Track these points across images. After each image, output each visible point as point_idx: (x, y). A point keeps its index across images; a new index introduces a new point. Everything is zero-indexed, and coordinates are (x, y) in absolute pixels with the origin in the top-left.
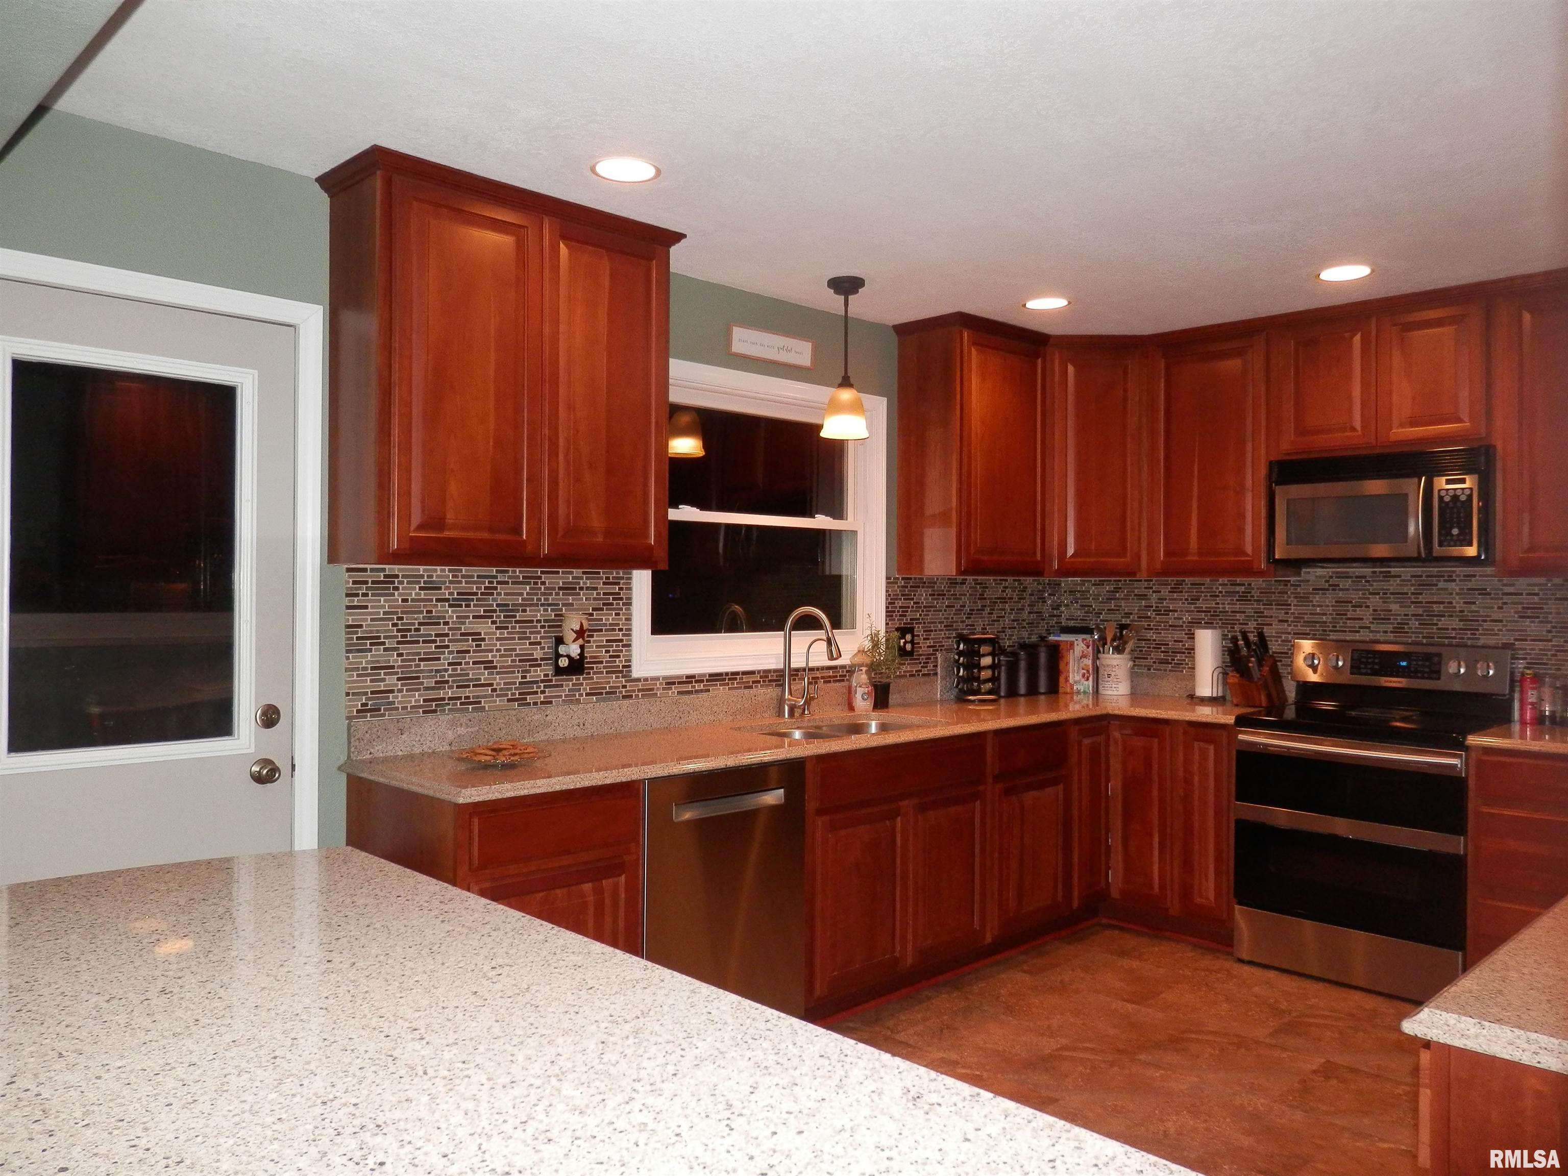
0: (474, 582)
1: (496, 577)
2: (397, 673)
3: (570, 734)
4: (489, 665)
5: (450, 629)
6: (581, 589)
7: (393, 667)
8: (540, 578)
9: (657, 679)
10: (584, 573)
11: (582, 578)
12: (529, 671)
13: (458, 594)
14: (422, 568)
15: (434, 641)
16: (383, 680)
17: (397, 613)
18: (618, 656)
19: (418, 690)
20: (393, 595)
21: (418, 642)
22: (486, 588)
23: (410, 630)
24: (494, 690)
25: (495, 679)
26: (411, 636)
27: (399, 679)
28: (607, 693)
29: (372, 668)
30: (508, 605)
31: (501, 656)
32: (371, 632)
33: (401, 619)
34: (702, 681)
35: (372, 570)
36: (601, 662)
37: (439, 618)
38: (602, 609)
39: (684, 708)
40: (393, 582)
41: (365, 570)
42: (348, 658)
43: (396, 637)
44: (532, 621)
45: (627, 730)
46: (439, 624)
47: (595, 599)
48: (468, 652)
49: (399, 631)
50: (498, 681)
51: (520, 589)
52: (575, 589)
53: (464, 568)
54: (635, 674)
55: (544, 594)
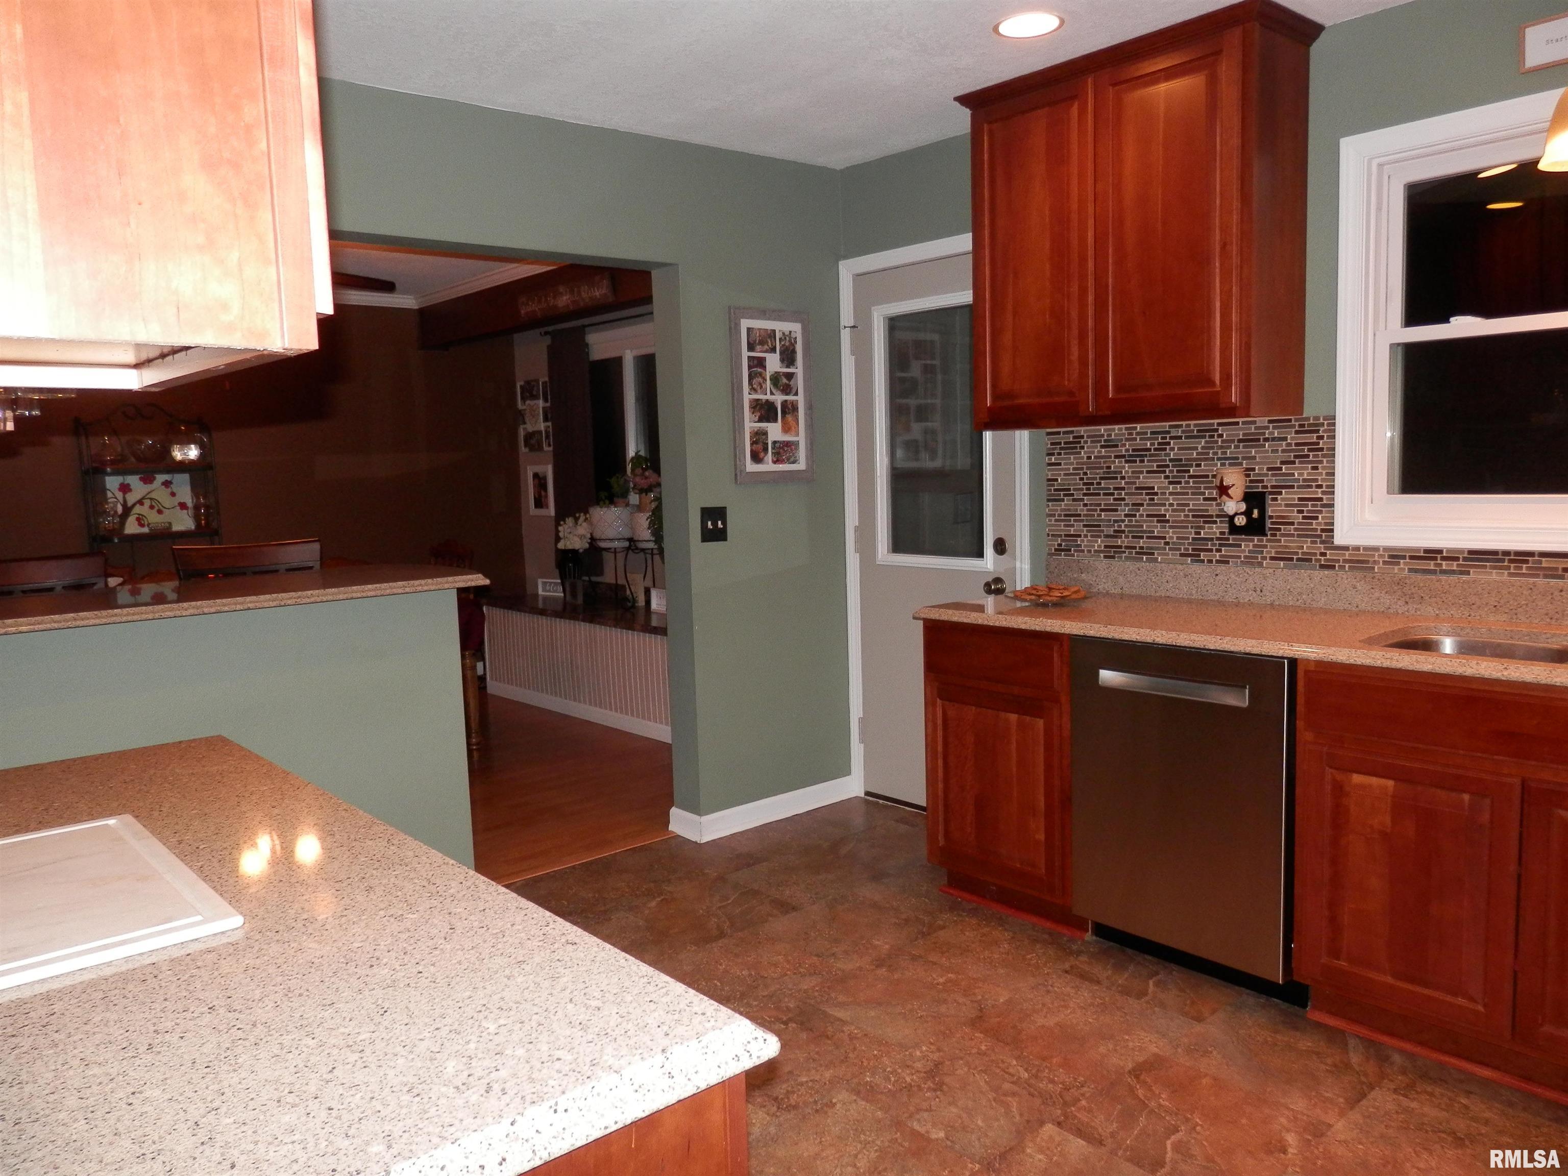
0: (1148, 439)
1: (1168, 432)
2: (1082, 521)
3: (1245, 597)
4: (1162, 519)
5: (1126, 483)
6: (1266, 440)
7: (1079, 515)
8: (1217, 430)
9: (1376, 549)
10: (1270, 422)
11: (1268, 428)
12: (1203, 528)
13: (1134, 450)
14: (1102, 428)
15: (1113, 494)
16: (1073, 526)
17: (1082, 469)
18: (1317, 518)
19: (1099, 537)
20: (1080, 453)
21: (1099, 494)
22: (1159, 444)
23: (1092, 484)
24: (1167, 543)
25: (1168, 533)
26: (1094, 489)
27: (1085, 526)
28: (1298, 559)
29: (1066, 515)
30: (1181, 460)
31: (1173, 511)
32: (1064, 485)
33: (1085, 474)
34: (1457, 559)
35: (1065, 433)
36: (1293, 524)
37: (1115, 472)
38: (1294, 463)
39: (1413, 590)
40: (1080, 442)
41: (1059, 433)
42: (1048, 506)
43: (1082, 489)
44: (1207, 476)
45: (1320, 605)
46: (1116, 478)
47: (1283, 451)
48: (1142, 505)
49: (1085, 484)
50: (1171, 534)
51: (1193, 443)
52: (1259, 440)
53: (1138, 426)
54: (1339, 540)
55: (1222, 447)
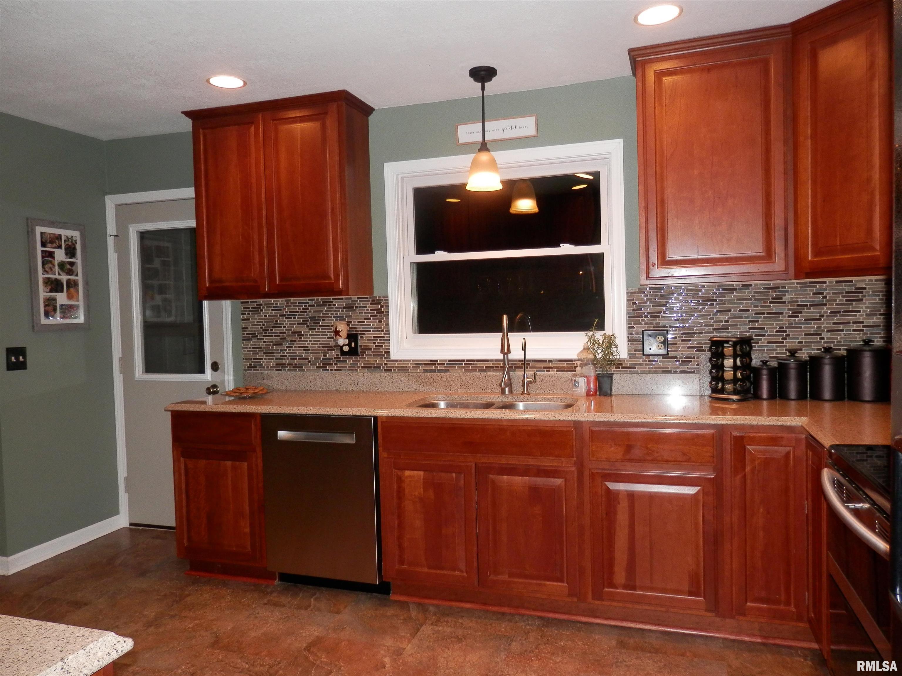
0: (297, 306)
1: (308, 303)
2: (263, 351)
3: (350, 388)
4: (306, 349)
5: (286, 330)
6: (357, 307)
7: (261, 348)
8: (332, 302)
9: (409, 361)
10: (358, 298)
11: (357, 301)
12: (328, 353)
13: (290, 312)
14: (272, 300)
15: (279, 336)
16: (258, 354)
17: (262, 322)
18: (382, 346)
19: (273, 359)
20: (260, 313)
21: (272, 336)
22: (303, 309)
23: (268, 330)
24: (309, 362)
25: (310, 356)
26: (269, 333)
27: (264, 353)
28: (374, 367)
29: (253, 348)
30: (315, 317)
31: (312, 344)
32: (252, 331)
33: (264, 325)
34: (444, 364)
35: (251, 302)
36: (371, 349)
37: (280, 324)
38: (370, 319)
39: (426, 380)
40: (260, 308)
41: (248, 302)
42: (243, 343)
43: (262, 333)
44: (328, 326)
45: (386, 390)
46: (281, 327)
47: (365, 313)
48: (295, 341)
49: (263, 330)
50: (311, 356)
51: (321, 308)
52: (353, 307)
53: (292, 299)
54: (392, 357)
55: (335, 311)
